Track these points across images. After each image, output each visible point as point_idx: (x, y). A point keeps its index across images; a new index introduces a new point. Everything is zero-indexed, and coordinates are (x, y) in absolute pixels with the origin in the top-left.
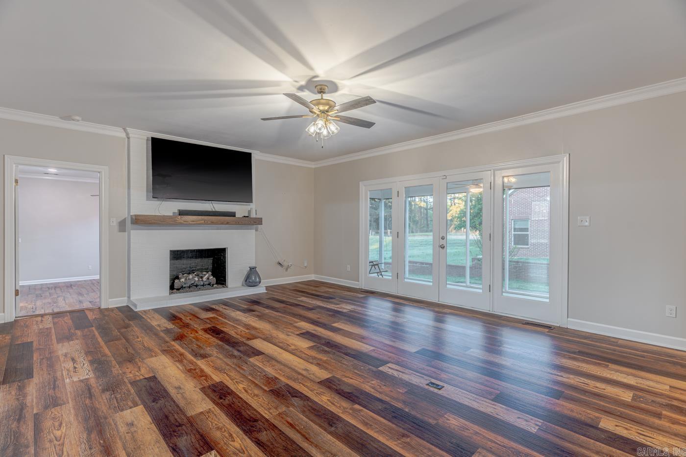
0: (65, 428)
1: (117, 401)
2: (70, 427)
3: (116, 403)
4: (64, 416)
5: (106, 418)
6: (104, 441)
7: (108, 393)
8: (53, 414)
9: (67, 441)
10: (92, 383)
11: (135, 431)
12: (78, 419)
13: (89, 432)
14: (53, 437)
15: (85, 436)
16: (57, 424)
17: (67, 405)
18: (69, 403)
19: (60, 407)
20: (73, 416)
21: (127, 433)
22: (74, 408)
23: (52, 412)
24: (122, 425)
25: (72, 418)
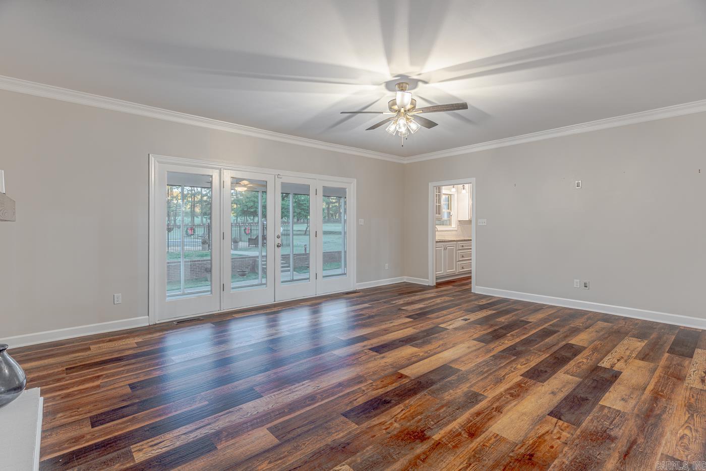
0: (679, 432)
1: (613, 420)
2: (674, 430)
3: (616, 420)
4: (674, 443)
5: (638, 415)
6: (653, 404)
7: (612, 433)
8: (685, 453)
9: (682, 422)
10: (615, 461)
11: (626, 395)
12: (663, 431)
13: (659, 416)
14: (693, 432)
15: (664, 416)
16: (686, 441)
17: (665, 453)
18: (662, 454)
19: (675, 457)
20: (666, 437)
21: (632, 398)
22: (660, 444)
23: (687, 457)
24: (630, 403)
25: (668, 435)
